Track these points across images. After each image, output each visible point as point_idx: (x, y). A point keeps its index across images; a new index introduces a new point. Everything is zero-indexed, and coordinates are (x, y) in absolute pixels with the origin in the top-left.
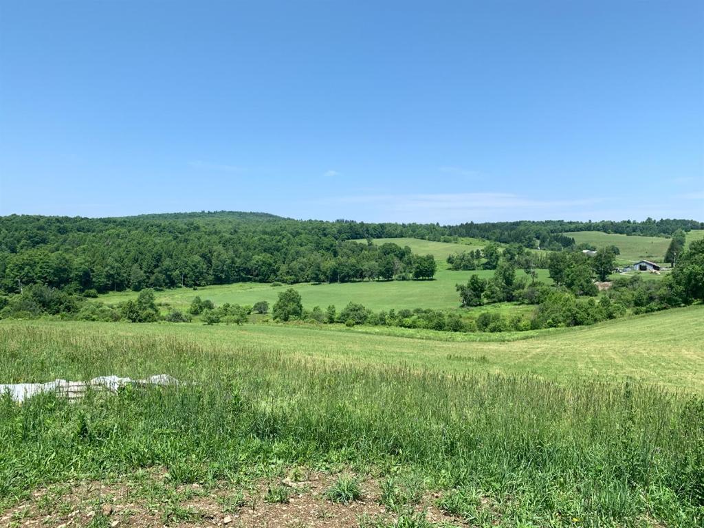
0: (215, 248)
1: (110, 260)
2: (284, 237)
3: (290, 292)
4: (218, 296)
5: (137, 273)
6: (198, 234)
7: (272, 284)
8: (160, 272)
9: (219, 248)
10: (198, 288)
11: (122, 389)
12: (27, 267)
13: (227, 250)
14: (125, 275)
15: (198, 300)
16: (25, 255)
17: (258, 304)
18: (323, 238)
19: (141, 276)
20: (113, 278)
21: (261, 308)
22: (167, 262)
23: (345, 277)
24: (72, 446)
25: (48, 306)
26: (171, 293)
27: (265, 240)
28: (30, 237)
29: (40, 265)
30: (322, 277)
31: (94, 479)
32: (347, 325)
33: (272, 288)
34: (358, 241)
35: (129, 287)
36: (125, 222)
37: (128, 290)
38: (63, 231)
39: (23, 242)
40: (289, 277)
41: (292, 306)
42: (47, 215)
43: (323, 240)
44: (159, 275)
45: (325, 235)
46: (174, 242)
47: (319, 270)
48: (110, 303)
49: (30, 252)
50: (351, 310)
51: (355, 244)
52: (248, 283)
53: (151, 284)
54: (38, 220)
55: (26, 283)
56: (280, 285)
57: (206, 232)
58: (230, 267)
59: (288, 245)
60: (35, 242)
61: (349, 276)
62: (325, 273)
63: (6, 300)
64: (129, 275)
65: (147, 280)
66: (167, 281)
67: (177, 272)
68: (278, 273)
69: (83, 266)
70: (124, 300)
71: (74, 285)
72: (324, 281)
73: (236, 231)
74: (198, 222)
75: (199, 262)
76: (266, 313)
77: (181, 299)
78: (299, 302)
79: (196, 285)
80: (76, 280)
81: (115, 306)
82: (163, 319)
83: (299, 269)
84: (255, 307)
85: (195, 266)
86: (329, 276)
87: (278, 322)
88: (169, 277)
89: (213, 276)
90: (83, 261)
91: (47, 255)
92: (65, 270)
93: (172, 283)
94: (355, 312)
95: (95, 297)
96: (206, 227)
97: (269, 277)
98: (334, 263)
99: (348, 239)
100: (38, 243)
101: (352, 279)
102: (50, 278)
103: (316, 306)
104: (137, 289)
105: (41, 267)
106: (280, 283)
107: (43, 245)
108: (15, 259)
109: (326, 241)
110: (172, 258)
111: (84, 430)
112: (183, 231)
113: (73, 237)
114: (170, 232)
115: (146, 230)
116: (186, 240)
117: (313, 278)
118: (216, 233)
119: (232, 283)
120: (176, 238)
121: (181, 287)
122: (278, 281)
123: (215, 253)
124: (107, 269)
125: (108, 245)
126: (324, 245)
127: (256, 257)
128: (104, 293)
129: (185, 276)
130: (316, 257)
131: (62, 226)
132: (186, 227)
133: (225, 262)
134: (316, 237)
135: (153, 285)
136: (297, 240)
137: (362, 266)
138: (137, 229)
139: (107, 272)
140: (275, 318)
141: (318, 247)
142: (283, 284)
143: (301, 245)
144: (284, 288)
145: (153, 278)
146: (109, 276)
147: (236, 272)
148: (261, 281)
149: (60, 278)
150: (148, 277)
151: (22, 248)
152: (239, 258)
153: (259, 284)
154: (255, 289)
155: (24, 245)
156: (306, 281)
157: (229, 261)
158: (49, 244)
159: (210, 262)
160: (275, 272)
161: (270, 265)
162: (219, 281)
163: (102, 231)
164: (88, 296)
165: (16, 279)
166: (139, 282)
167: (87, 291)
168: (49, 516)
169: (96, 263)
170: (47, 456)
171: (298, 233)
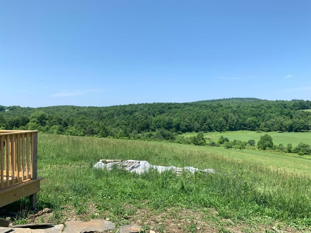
0: (229, 114)
1: (187, 120)
2: (262, 109)
3: (267, 135)
4: (231, 136)
5: (197, 125)
6: (222, 109)
7: (257, 131)
8: (206, 125)
9: (231, 114)
10: (222, 132)
11: (196, 173)
12: (158, 122)
13: (235, 115)
14: (192, 126)
15: (222, 137)
16: (158, 117)
17: (250, 141)
18: (284, 109)
19: (198, 126)
20: (188, 126)
21: (252, 143)
22: (209, 121)
23: (297, 129)
24: (179, 193)
25: (166, 137)
26: (210, 134)
27: (253, 110)
28: (159, 111)
29: (162, 121)
30: (284, 129)
31: (188, 208)
32: (299, 154)
33: (257, 133)
34: (305, 111)
35: (194, 131)
36: (192, 104)
37: (193, 132)
38: (170, 108)
39: (157, 113)
40: (266, 128)
41: (267, 143)
42: (165, 102)
43: (284, 110)
44: (206, 126)
45: (285, 108)
46: (211, 112)
47: (282, 125)
48: (187, 137)
49: (160, 116)
50: (302, 147)
51: (304, 112)
52: (245, 131)
53: (202, 130)
54: (162, 104)
55: (158, 128)
56: (261, 132)
57: (225, 108)
58: (236, 123)
59: (265, 113)
60: (161, 112)
61: (300, 129)
62: (285, 127)
63: (152, 134)
64: (194, 126)
65: (201, 128)
66: (209, 129)
67: (213, 125)
68: (260, 126)
69: (177, 122)
70: (192, 136)
71: (174, 129)
72: (285, 131)
73: (239, 107)
74: (222, 103)
75: (222, 121)
76: (254, 145)
77: (215, 136)
78: (271, 141)
79: (221, 131)
80: (174, 127)
81: (188, 138)
82: (207, 145)
83: (271, 124)
84: (248, 142)
85: (220, 122)
86: (288, 128)
87: (260, 150)
88: (210, 127)
89: (229, 127)
90: (177, 120)
91: (165, 118)
92: (171, 123)
93: (211, 130)
94: (304, 148)
95: (181, 134)
96: (226, 105)
97: (255, 128)
98: (290, 122)
99: (299, 109)
100: (162, 113)
101: (302, 130)
102: (166, 126)
103: (281, 143)
104: (197, 131)
105: (163, 122)
106: (261, 131)
107: (163, 114)
108: (154, 119)
109: (286, 111)
110: (211, 119)
111: (183, 188)
112: (215, 107)
113: (174, 110)
114: (210, 108)
115: (200, 107)
116: (217, 111)
117: (279, 129)
118: (230, 108)
119: (237, 131)
120: (212, 110)
121: (214, 131)
122: (260, 130)
123: (230, 117)
124: (185, 123)
125: (186, 113)
126: (285, 113)
127: (249, 119)
128: (184, 133)
129: (217, 127)
130: (281, 119)
131: (170, 107)
132: (217, 105)
133: (234, 121)
134: (280, 109)
135: (203, 130)
136: (270, 110)
137: (308, 123)
138: (197, 107)
139: (185, 124)
140: (259, 148)
141: (282, 114)
142: (262, 132)
143: (272, 113)
144: (263, 134)
145: (203, 127)
146: (186, 126)
147: (239, 125)
148: (251, 130)
149: (169, 126)
150: (201, 127)
151: (157, 115)
152: (241, 119)
153: (250, 131)
154: (248, 134)
155: (157, 114)
156: (275, 131)
157: (236, 120)
158: (165, 114)
159: (227, 121)
160: (258, 126)
161: (256, 122)
162: (231, 129)
163: (183, 108)
164: (179, 133)
165: (155, 126)
166: (198, 129)
167: (178, 131)
168: (174, 219)
169: (181, 121)
170: (171, 195)
171: (270, 107)
